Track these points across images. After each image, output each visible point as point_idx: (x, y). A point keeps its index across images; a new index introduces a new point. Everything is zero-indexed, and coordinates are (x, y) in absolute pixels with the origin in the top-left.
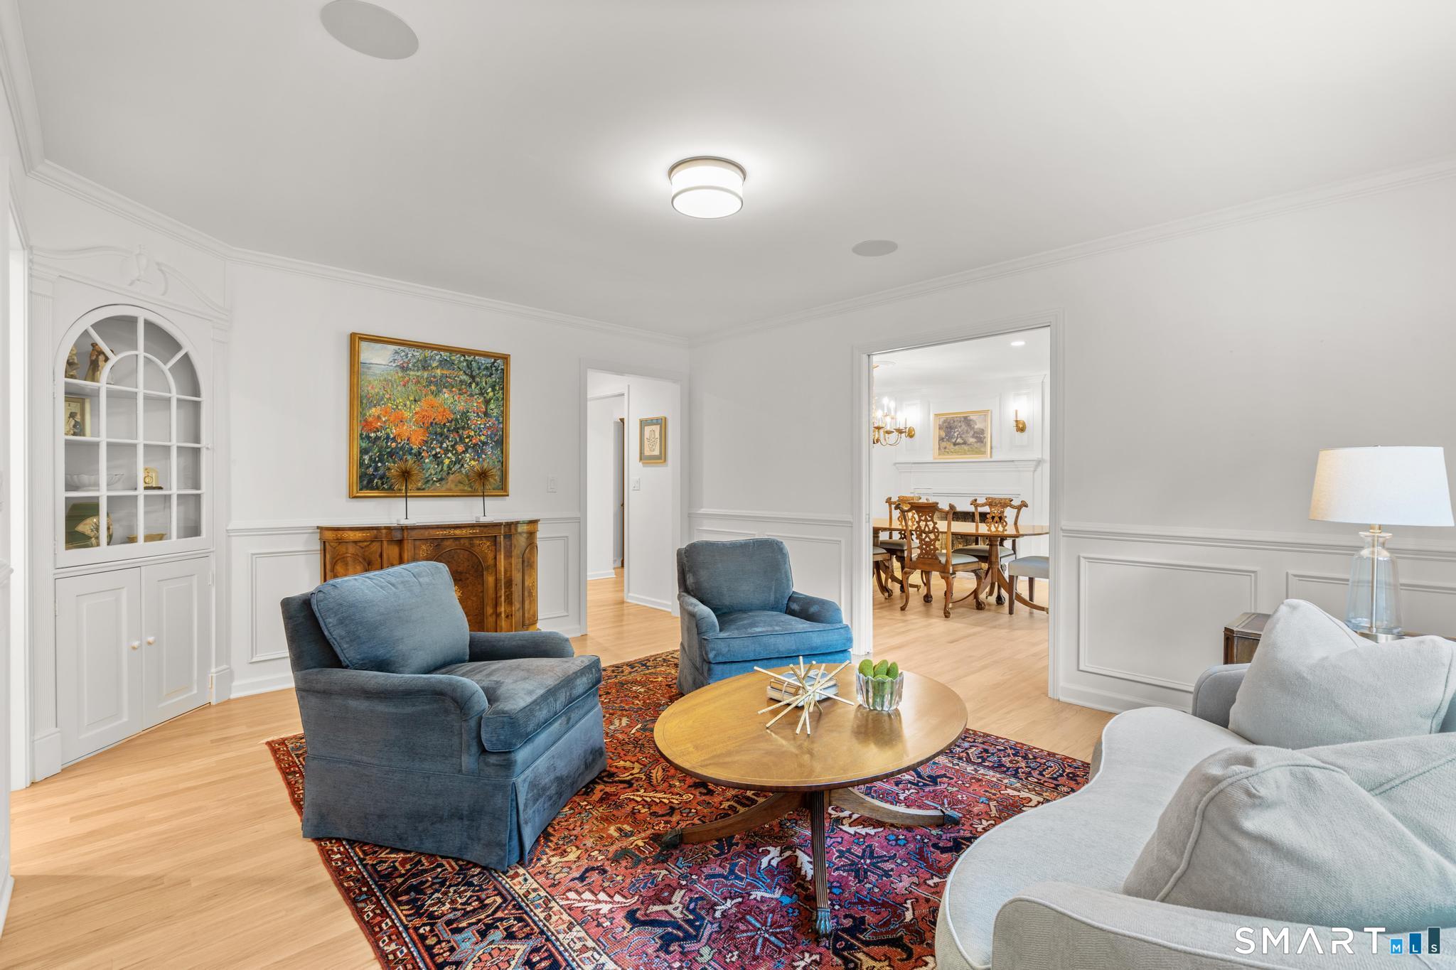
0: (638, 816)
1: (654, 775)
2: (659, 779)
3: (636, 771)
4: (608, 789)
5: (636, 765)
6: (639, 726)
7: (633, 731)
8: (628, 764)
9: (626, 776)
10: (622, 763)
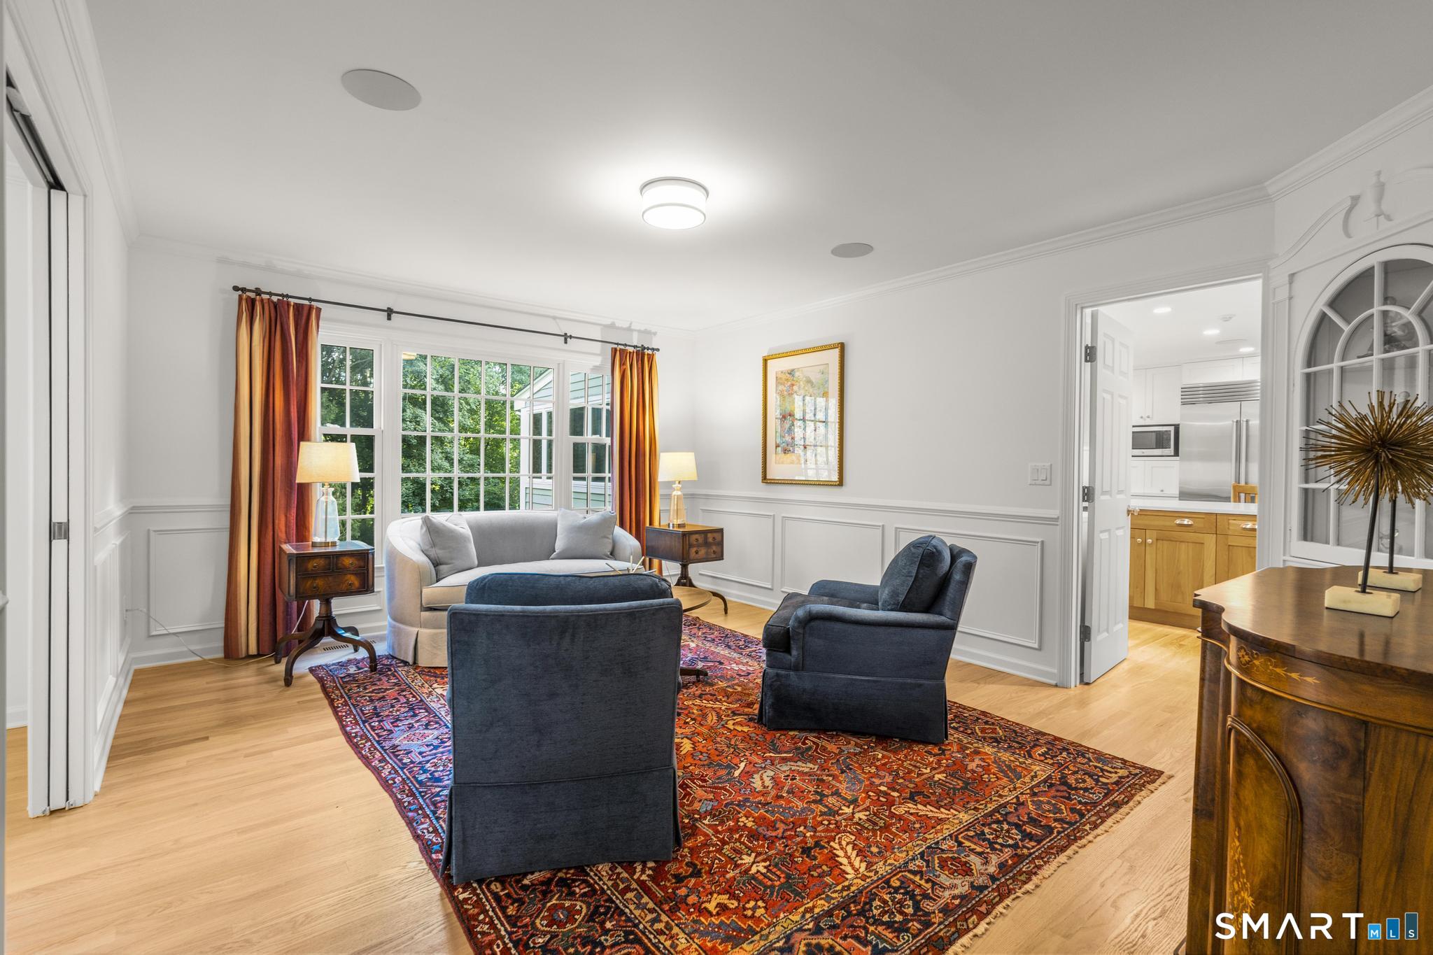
0: (723, 694)
1: (715, 718)
2: (710, 715)
3: (731, 722)
4: (750, 710)
5: (732, 727)
6: (737, 773)
7: (742, 765)
8: (739, 728)
9: (739, 719)
10: (746, 729)
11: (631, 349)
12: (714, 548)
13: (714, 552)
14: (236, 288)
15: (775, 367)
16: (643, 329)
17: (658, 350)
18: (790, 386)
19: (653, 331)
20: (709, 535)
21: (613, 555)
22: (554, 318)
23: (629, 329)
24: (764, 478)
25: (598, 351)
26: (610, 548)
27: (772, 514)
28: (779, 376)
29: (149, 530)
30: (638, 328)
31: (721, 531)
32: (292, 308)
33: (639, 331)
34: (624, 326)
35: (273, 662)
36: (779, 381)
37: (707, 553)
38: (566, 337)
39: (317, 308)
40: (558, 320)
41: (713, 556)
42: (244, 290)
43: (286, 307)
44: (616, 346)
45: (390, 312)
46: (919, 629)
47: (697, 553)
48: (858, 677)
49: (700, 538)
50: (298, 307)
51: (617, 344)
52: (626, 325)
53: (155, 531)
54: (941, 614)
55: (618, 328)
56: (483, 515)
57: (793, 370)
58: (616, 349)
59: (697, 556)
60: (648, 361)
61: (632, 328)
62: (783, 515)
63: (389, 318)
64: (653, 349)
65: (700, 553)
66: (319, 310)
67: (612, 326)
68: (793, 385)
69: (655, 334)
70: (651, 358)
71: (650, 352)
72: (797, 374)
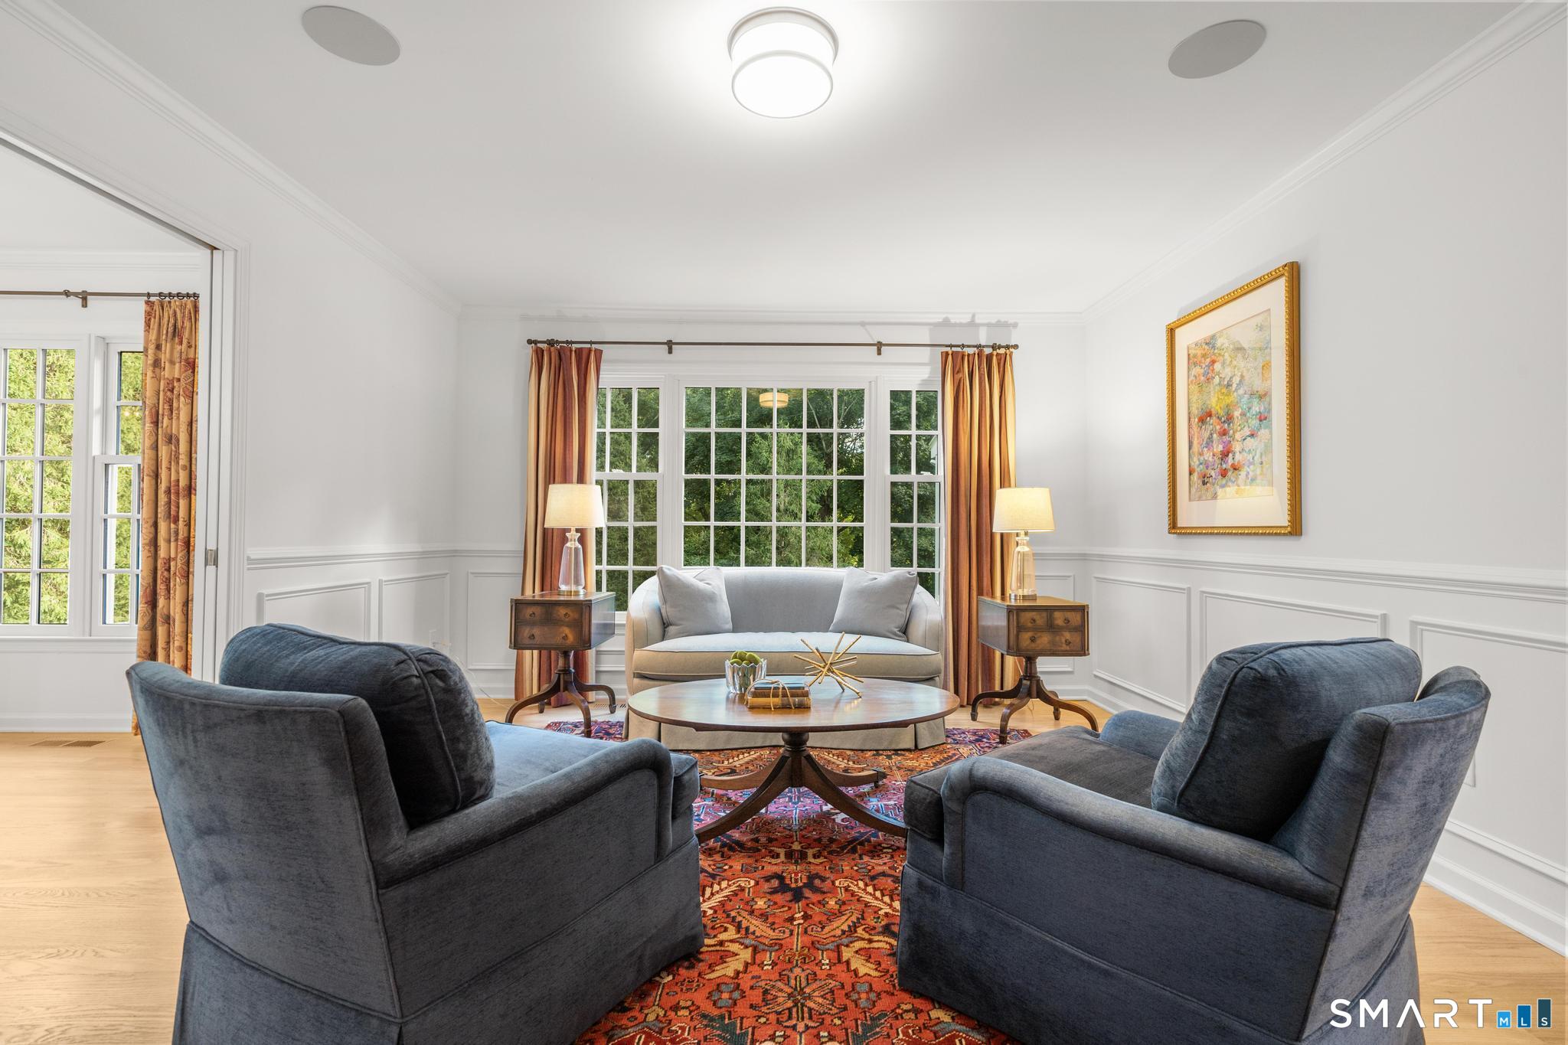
2: (844, 917)
3: (856, 946)
5: (846, 957)
8: (857, 964)
10: (865, 969)
11: (971, 351)
12: (1067, 635)
13: (1068, 643)
14: (530, 342)
15: (1186, 337)
16: (994, 321)
17: (1016, 347)
18: (1208, 366)
19: (1011, 321)
20: (1057, 614)
21: (904, 632)
22: (863, 324)
23: (972, 324)
24: (1173, 525)
25: (926, 360)
26: (901, 621)
27: (1185, 586)
28: (1192, 352)
29: (468, 572)
30: (986, 321)
31: (1082, 610)
32: (573, 353)
33: (989, 325)
34: (964, 321)
35: (537, 712)
36: (1192, 361)
37: (1053, 643)
38: (879, 346)
39: (596, 350)
40: (867, 327)
41: (1065, 647)
42: (535, 342)
43: (568, 353)
44: (948, 349)
45: (670, 345)
46: (1219, 878)
47: (1033, 640)
48: (1066, 947)
49: (1040, 619)
50: (579, 352)
51: (951, 346)
52: (966, 319)
53: (472, 573)
54: (1290, 852)
55: (955, 325)
56: (742, 572)
57: (1213, 337)
58: (947, 353)
59: (1033, 645)
60: (999, 364)
61: (977, 321)
62: (1204, 589)
63: (670, 352)
64: (1007, 347)
65: (1038, 642)
66: (599, 353)
67: (946, 323)
68: (1213, 362)
69: (1015, 325)
70: (1003, 361)
71: (1002, 351)
72: (1219, 344)
